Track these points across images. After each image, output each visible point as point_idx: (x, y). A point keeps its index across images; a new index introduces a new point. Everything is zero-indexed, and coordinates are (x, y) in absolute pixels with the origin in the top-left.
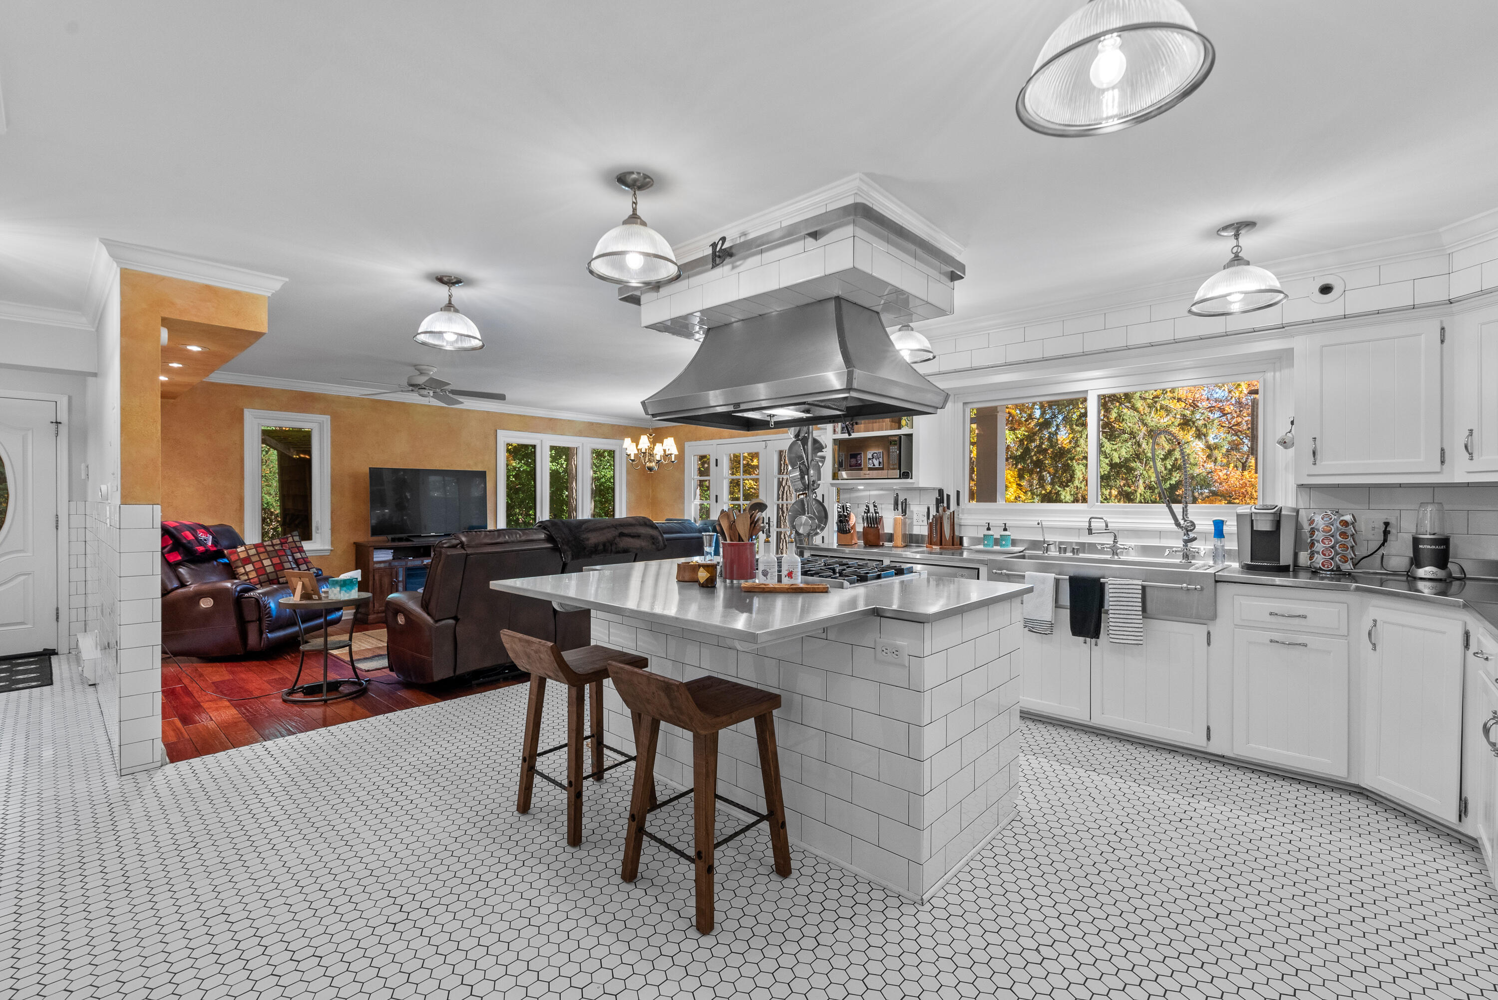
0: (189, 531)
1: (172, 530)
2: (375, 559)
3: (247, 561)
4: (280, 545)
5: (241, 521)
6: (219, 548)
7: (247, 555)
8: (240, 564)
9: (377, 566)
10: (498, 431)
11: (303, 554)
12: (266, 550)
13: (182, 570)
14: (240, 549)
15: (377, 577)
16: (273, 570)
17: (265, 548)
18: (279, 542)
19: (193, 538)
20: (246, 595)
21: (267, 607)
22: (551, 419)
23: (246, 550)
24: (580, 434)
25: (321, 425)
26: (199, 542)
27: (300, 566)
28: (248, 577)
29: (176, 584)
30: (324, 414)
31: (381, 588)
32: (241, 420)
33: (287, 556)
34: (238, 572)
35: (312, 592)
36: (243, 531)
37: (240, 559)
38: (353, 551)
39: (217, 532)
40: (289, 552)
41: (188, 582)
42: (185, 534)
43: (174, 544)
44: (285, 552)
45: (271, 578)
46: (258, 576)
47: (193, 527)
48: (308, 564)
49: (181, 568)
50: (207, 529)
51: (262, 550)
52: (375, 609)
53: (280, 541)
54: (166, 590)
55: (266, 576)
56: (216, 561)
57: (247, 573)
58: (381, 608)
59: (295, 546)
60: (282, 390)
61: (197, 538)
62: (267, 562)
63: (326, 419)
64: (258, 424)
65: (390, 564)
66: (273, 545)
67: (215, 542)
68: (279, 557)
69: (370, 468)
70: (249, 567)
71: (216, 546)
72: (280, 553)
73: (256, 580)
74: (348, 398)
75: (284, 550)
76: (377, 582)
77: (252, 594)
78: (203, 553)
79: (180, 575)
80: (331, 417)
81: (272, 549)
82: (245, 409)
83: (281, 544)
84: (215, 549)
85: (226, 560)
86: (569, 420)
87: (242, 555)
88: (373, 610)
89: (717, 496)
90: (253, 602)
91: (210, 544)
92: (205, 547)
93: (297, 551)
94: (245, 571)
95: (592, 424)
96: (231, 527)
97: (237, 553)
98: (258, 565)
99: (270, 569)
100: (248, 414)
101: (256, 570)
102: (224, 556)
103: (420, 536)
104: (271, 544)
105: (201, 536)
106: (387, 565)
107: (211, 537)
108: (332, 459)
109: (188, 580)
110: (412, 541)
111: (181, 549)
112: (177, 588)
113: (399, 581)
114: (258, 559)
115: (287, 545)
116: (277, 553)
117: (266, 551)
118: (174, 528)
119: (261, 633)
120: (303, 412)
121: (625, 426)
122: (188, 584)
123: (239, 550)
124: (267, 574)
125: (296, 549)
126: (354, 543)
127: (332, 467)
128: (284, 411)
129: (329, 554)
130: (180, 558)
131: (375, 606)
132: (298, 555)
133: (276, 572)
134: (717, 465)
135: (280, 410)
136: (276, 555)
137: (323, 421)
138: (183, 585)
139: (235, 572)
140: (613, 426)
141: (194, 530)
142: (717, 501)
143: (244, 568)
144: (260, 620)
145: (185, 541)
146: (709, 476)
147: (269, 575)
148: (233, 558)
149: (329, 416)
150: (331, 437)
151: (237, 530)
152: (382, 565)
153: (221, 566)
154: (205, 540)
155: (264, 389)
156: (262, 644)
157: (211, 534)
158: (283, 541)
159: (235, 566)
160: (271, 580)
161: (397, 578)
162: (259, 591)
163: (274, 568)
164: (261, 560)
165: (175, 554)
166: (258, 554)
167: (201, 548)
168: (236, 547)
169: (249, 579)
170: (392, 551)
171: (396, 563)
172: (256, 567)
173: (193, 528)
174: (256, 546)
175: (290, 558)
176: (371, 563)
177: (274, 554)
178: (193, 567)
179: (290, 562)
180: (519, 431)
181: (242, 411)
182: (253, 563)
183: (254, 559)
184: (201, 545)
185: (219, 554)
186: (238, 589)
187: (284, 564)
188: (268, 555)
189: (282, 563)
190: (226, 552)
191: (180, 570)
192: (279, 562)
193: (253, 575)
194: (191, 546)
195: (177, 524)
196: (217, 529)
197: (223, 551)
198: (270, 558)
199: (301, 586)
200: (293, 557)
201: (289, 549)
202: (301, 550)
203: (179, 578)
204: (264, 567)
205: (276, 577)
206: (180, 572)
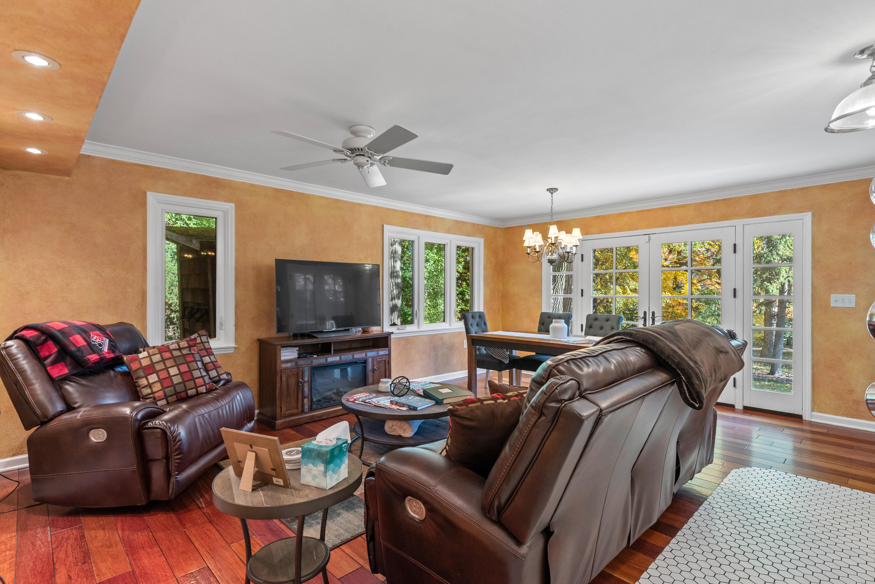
0: (79, 334)
1: (58, 334)
2: (283, 358)
3: (150, 369)
4: (188, 349)
5: (144, 317)
6: (117, 354)
7: (150, 363)
8: (142, 374)
9: (284, 366)
10: (385, 225)
11: (212, 357)
12: (172, 355)
13: (70, 388)
14: (143, 355)
15: (284, 379)
16: (181, 381)
17: (171, 353)
18: (186, 345)
19: (85, 344)
20: (150, 424)
21: (176, 438)
22: (427, 216)
23: (150, 356)
24: (449, 231)
25: (225, 213)
26: (91, 348)
27: (210, 373)
28: (152, 391)
29: (60, 406)
30: (229, 201)
31: (288, 391)
32: (143, 204)
33: (196, 361)
34: (140, 383)
35: (273, 473)
36: (145, 328)
37: (142, 368)
38: (256, 348)
39: (115, 333)
40: (197, 357)
41: (76, 403)
42: (74, 339)
43: (59, 352)
44: (194, 357)
45: (178, 391)
46: (163, 389)
47: (85, 329)
48: (218, 369)
49: (68, 384)
50: (101, 329)
51: (167, 355)
52: (282, 413)
53: (188, 343)
54: (47, 417)
55: (172, 388)
56: (114, 370)
57: (150, 386)
58: (287, 412)
59: (203, 348)
60: (188, 173)
61: (89, 344)
62: (173, 371)
63: (231, 207)
64: (162, 210)
65: (296, 363)
66: (180, 349)
67: (113, 347)
68: (187, 363)
69: (276, 259)
70: (153, 378)
71: (113, 352)
72: (189, 359)
73: (161, 393)
74: (252, 185)
75: (193, 354)
76: (284, 383)
77: (157, 422)
78: (97, 363)
79: (65, 394)
80: (236, 206)
81: (180, 354)
82: (148, 193)
83: (190, 347)
84: (112, 355)
85: (125, 368)
86: (441, 218)
87: (145, 363)
88: (281, 415)
89: (582, 290)
90: (159, 435)
91: (106, 349)
92: (99, 355)
93: (206, 354)
94: (148, 382)
95: (457, 222)
96: (132, 325)
97: (139, 360)
98: (163, 375)
99: (177, 380)
100: (151, 197)
101: (160, 381)
102: (122, 363)
103: (322, 332)
104: (177, 347)
105: (96, 338)
106: (293, 364)
107: (107, 340)
108: (237, 250)
109: (77, 400)
110: (317, 338)
111: (68, 359)
112: (61, 413)
113: (305, 382)
114: (164, 367)
115: (195, 348)
116: (184, 358)
117: (173, 357)
118: (61, 331)
119: (168, 475)
120: (208, 198)
121: (483, 225)
122: (76, 406)
123: (141, 356)
124: (174, 386)
125: (204, 351)
126: (258, 340)
127: (236, 259)
128: (189, 196)
129: (232, 352)
130: (66, 371)
131: (283, 410)
132: (207, 359)
133: (184, 382)
134: (582, 260)
135: (185, 195)
136: (184, 361)
137: (228, 210)
138: (70, 408)
139: (137, 384)
140: (474, 224)
141: (86, 332)
142: (582, 295)
143: (147, 379)
144: (167, 457)
145: (73, 349)
146: (572, 270)
147: (177, 387)
148: (134, 366)
149: (234, 204)
150: (236, 226)
151: (138, 327)
152: (289, 365)
153: (120, 377)
154: (100, 345)
155: (168, 171)
156: (170, 491)
157: (108, 336)
158: (191, 343)
159: (136, 376)
160: (179, 393)
161: (303, 378)
162: (166, 417)
163: (182, 377)
164: (167, 369)
165: (60, 366)
166: (163, 360)
167: (94, 357)
168: (137, 352)
169: (153, 393)
170: (297, 349)
171: (301, 362)
172: (161, 377)
173: (84, 331)
174: (162, 350)
175: (199, 364)
176: (278, 363)
177: (181, 360)
178: (84, 382)
179: (199, 369)
180: (401, 226)
181: (145, 193)
182: (157, 372)
183: (158, 367)
184: (94, 352)
185: (118, 361)
186: (139, 416)
187: (193, 372)
188: (175, 361)
189: (190, 371)
190: (125, 358)
191: (67, 387)
192: (188, 370)
193: (157, 387)
194: (81, 355)
195: (66, 326)
196: (116, 328)
197: (122, 358)
198: (177, 365)
199: (253, 463)
200: (202, 361)
201: (198, 353)
202: (209, 352)
203: (65, 398)
204: (170, 377)
205: (184, 389)
206: (66, 390)
